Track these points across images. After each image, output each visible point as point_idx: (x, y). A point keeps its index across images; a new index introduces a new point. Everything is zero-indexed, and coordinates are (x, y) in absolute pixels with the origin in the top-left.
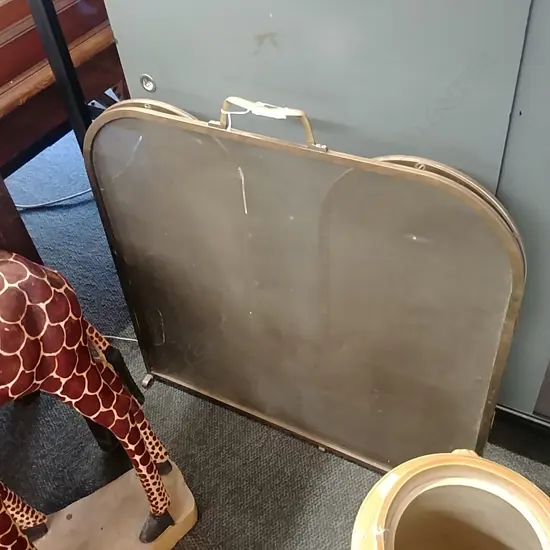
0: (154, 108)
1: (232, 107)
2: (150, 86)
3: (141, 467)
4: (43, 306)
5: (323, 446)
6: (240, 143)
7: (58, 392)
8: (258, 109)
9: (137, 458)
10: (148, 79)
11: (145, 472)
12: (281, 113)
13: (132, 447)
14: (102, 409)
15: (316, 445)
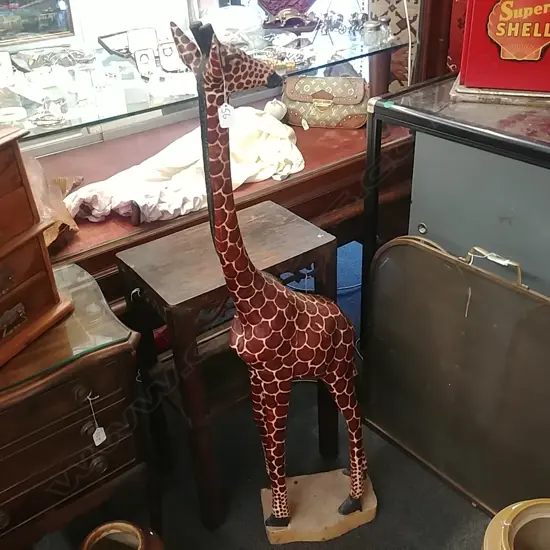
0: (426, 243)
1: (476, 252)
2: (422, 231)
3: (356, 457)
4: (342, 332)
5: (476, 503)
6: (476, 274)
7: (332, 385)
8: (492, 257)
9: (356, 450)
10: (423, 227)
11: (356, 462)
12: (505, 262)
13: (355, 440)
14: (349, 407)
15: (471, 501)
